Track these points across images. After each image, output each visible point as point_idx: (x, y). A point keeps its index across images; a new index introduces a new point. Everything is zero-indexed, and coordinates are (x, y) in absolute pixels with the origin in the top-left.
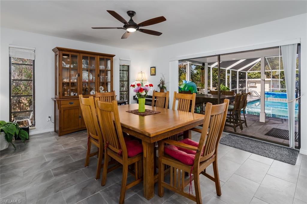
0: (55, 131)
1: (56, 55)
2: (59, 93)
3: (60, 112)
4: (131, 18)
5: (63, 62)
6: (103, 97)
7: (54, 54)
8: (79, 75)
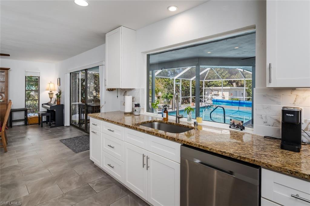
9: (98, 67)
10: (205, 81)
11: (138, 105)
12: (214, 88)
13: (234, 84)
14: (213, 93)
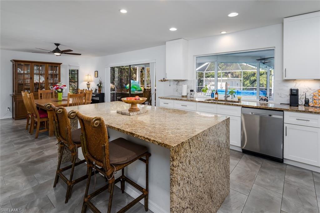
0: (13, 118)
1: (13, 65)
2: (15, 91)
3: (16, 104)
4: (57, 47)
5: (18, 69)
6: (44, 94)
7: (11, 63)
8: (32, 78)
9: (149, 63)
10: (206, 72)
11: (192, 91)
12: (212, 79)
13: (230, 75)
14: (211, 84)
